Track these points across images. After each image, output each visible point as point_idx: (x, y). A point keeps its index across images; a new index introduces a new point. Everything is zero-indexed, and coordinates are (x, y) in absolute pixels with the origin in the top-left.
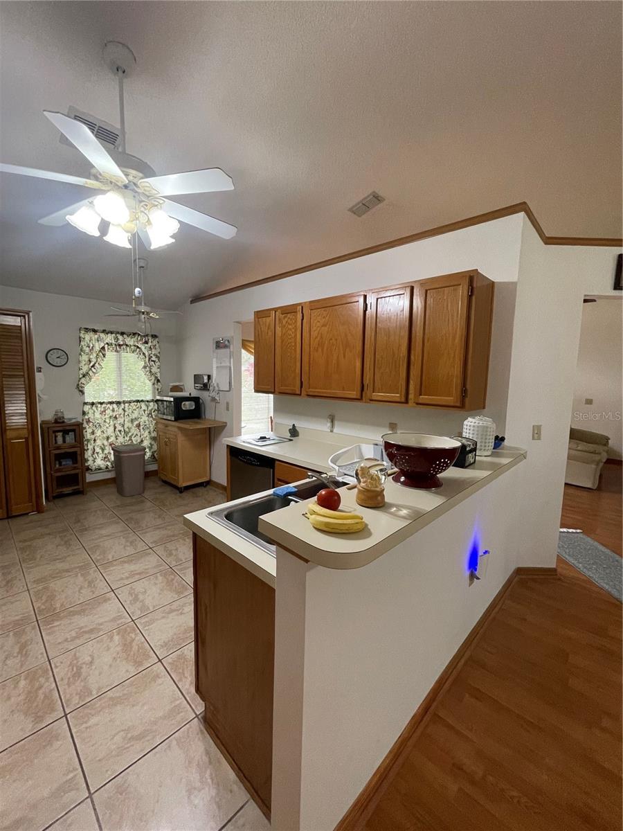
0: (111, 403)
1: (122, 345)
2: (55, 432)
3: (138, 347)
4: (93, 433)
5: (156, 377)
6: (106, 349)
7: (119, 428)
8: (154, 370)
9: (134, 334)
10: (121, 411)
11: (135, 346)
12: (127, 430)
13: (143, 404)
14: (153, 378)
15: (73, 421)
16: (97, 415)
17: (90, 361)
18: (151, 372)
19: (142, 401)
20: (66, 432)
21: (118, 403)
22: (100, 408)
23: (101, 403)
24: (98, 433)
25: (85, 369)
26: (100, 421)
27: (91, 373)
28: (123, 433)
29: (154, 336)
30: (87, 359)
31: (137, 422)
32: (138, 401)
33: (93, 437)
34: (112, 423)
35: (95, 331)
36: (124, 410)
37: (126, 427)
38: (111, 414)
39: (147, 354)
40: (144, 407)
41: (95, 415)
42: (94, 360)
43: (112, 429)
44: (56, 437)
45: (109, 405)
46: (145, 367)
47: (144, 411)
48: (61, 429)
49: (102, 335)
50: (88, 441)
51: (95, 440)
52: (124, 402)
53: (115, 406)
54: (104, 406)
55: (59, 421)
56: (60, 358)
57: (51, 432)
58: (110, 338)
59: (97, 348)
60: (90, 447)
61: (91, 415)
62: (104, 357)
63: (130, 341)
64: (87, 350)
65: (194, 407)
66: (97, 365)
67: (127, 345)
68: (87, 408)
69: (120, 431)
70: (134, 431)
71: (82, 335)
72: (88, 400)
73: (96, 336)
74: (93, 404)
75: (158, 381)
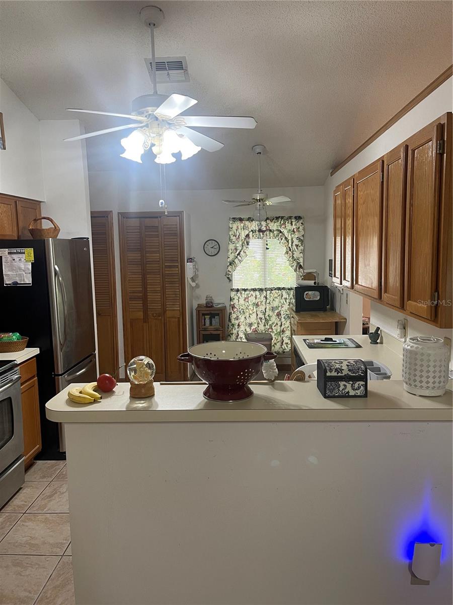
0: (254, 290)
1: (264, 231)
2: (204, 315)
3: (281, 232)
4: (237, 318)
5: (298, 263)
6: (251, 236)
7: (261, 315)
8: (297, 254)
9: (277, 218)
10: (263, 299)
11: (278, 230)
12: (268, 318)
13: (284, 292)
14: (295, 264)
15: (220, 306)
16: (242, 301)
17: (236, 249)
18: (293, 257)
19: (284, 289)
20: (212, 316)
21: (261, 290)
22: (244, 295)
23: (245, 290)
24: (242, 319)
25: (231, 257)
26: (244, 307)
27: (236, 261)
28: (263, 321)
29: (298, 218)
30: (233, 248)
31: (276, 311)
32: (279, 289)
33: (237, 322)
34: (255, 310)
35: (241, 220)
36: (266, 298)
37: (267, 314)
38: (254, 301)
39: (289, 238)
40: (285, 295)
41: (240, 301)
42: (240, 248)
43: (255, 315)
44: (205, 319)
45: (252, 292)
46: (287, 253)
47: (286, 299)
48: (208, 312)
49: (247, 223)
50: (233, 325)
51: (239, 325)
52: (266, 290)
53: (257, 293)
54: (248, 292)
55: (209, 305)
56: (214, 247)
57: (201, 315)
58: (254, 226)
59: (243, 236)
60: (235, 332)
61: (236, 301)
62: (248, 244)
63: (274, 226)
64: (234, 238)
65: (318, 298)
66: (242, 253)
67: (270, 231)
68: (233, 294)
69: (261, 319)
70: (274, 319)
71: (231, 226)
72: (235, 287)
73: (242, 225)
74: (238, 290)
75: (300, 267)
